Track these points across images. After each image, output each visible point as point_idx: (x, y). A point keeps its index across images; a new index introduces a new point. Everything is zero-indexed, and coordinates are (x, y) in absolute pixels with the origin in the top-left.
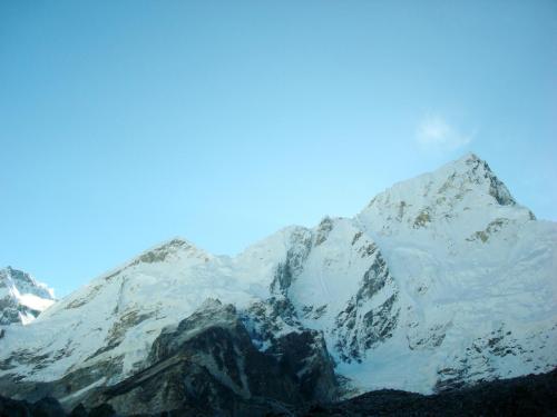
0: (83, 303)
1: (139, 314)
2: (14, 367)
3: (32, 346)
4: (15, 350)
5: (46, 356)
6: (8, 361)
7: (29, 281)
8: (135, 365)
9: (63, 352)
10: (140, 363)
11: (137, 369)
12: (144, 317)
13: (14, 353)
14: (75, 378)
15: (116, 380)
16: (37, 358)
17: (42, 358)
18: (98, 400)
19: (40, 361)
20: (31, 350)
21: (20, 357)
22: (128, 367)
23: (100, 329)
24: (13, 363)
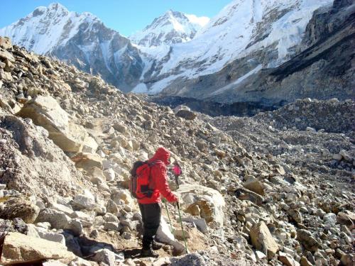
0: (226, 20)
1: (280, 10)
2: (182, 72)
3: (193, 56)
4: (182, 59)
5: (204, 61)
6: (177, 68)
7: (185, 18)
8: (290, 49)
9: (216, 57)
10: (295, 46)
11: (293, 53)
12: (285, 12)
13: (180, 62)
14: (233, 69)
15: (275, 64)
16: (198, 63)
17: (202, 63)
18: (266, 82)
19: (200, 65)
20: (193, 58)
21: (186, 64)
22: (283, 53)
23: (242, 37)
24: (182, 69)
